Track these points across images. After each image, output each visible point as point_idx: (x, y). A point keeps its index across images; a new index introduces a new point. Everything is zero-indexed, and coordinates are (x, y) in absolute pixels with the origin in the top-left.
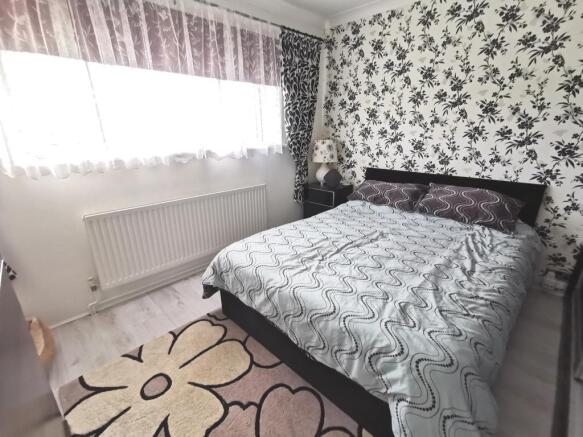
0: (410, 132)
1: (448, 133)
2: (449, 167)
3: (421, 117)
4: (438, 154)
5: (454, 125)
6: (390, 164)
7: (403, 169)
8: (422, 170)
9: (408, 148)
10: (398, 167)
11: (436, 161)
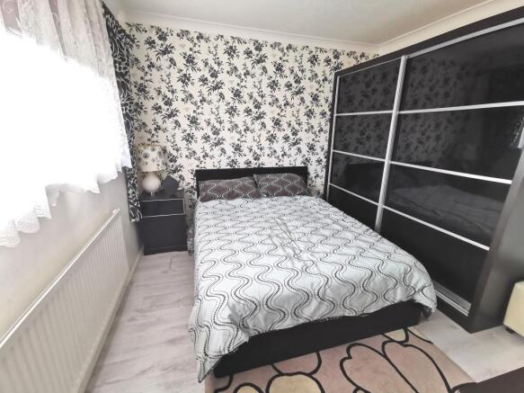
0: (230, 138)
1: (256, 138)
2: (260, 162)
3: (236, 125)
4: (252, 153)
5: (259, 133)
6: (216, 164)
7: (229, 167)
8: (243, 166)
9: (230, 150)
10: (224, 166)
11: (251, 159)
